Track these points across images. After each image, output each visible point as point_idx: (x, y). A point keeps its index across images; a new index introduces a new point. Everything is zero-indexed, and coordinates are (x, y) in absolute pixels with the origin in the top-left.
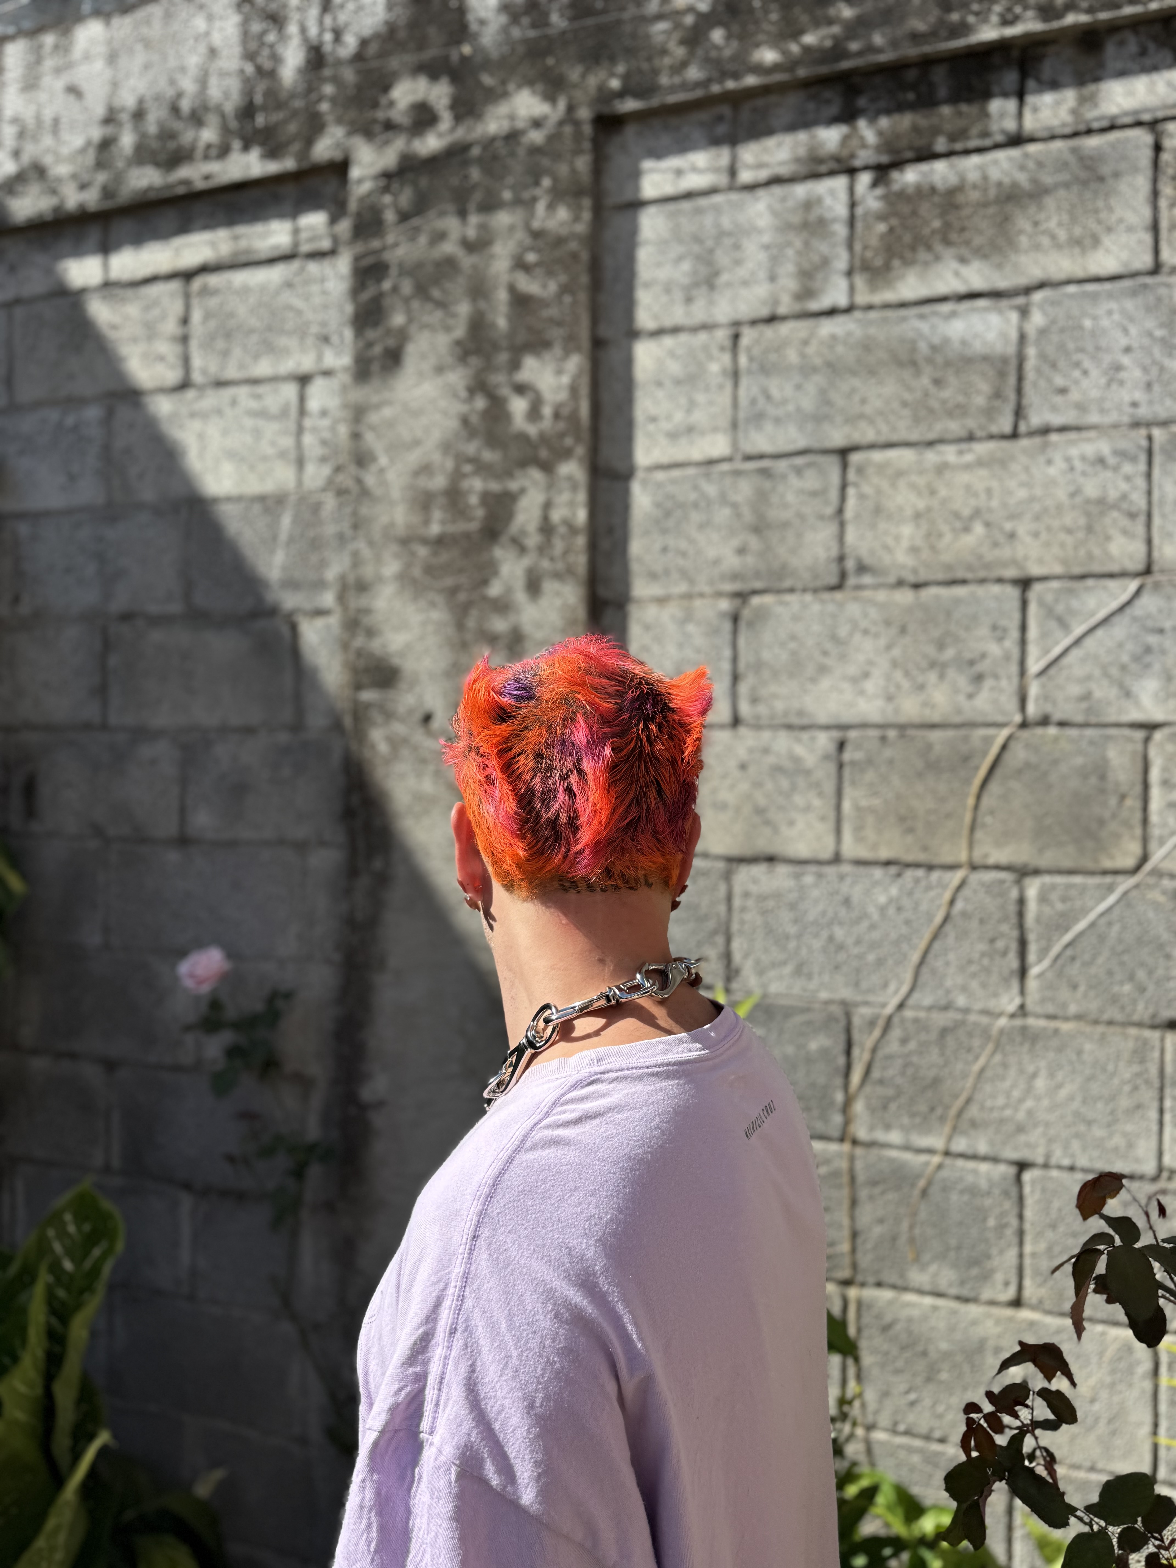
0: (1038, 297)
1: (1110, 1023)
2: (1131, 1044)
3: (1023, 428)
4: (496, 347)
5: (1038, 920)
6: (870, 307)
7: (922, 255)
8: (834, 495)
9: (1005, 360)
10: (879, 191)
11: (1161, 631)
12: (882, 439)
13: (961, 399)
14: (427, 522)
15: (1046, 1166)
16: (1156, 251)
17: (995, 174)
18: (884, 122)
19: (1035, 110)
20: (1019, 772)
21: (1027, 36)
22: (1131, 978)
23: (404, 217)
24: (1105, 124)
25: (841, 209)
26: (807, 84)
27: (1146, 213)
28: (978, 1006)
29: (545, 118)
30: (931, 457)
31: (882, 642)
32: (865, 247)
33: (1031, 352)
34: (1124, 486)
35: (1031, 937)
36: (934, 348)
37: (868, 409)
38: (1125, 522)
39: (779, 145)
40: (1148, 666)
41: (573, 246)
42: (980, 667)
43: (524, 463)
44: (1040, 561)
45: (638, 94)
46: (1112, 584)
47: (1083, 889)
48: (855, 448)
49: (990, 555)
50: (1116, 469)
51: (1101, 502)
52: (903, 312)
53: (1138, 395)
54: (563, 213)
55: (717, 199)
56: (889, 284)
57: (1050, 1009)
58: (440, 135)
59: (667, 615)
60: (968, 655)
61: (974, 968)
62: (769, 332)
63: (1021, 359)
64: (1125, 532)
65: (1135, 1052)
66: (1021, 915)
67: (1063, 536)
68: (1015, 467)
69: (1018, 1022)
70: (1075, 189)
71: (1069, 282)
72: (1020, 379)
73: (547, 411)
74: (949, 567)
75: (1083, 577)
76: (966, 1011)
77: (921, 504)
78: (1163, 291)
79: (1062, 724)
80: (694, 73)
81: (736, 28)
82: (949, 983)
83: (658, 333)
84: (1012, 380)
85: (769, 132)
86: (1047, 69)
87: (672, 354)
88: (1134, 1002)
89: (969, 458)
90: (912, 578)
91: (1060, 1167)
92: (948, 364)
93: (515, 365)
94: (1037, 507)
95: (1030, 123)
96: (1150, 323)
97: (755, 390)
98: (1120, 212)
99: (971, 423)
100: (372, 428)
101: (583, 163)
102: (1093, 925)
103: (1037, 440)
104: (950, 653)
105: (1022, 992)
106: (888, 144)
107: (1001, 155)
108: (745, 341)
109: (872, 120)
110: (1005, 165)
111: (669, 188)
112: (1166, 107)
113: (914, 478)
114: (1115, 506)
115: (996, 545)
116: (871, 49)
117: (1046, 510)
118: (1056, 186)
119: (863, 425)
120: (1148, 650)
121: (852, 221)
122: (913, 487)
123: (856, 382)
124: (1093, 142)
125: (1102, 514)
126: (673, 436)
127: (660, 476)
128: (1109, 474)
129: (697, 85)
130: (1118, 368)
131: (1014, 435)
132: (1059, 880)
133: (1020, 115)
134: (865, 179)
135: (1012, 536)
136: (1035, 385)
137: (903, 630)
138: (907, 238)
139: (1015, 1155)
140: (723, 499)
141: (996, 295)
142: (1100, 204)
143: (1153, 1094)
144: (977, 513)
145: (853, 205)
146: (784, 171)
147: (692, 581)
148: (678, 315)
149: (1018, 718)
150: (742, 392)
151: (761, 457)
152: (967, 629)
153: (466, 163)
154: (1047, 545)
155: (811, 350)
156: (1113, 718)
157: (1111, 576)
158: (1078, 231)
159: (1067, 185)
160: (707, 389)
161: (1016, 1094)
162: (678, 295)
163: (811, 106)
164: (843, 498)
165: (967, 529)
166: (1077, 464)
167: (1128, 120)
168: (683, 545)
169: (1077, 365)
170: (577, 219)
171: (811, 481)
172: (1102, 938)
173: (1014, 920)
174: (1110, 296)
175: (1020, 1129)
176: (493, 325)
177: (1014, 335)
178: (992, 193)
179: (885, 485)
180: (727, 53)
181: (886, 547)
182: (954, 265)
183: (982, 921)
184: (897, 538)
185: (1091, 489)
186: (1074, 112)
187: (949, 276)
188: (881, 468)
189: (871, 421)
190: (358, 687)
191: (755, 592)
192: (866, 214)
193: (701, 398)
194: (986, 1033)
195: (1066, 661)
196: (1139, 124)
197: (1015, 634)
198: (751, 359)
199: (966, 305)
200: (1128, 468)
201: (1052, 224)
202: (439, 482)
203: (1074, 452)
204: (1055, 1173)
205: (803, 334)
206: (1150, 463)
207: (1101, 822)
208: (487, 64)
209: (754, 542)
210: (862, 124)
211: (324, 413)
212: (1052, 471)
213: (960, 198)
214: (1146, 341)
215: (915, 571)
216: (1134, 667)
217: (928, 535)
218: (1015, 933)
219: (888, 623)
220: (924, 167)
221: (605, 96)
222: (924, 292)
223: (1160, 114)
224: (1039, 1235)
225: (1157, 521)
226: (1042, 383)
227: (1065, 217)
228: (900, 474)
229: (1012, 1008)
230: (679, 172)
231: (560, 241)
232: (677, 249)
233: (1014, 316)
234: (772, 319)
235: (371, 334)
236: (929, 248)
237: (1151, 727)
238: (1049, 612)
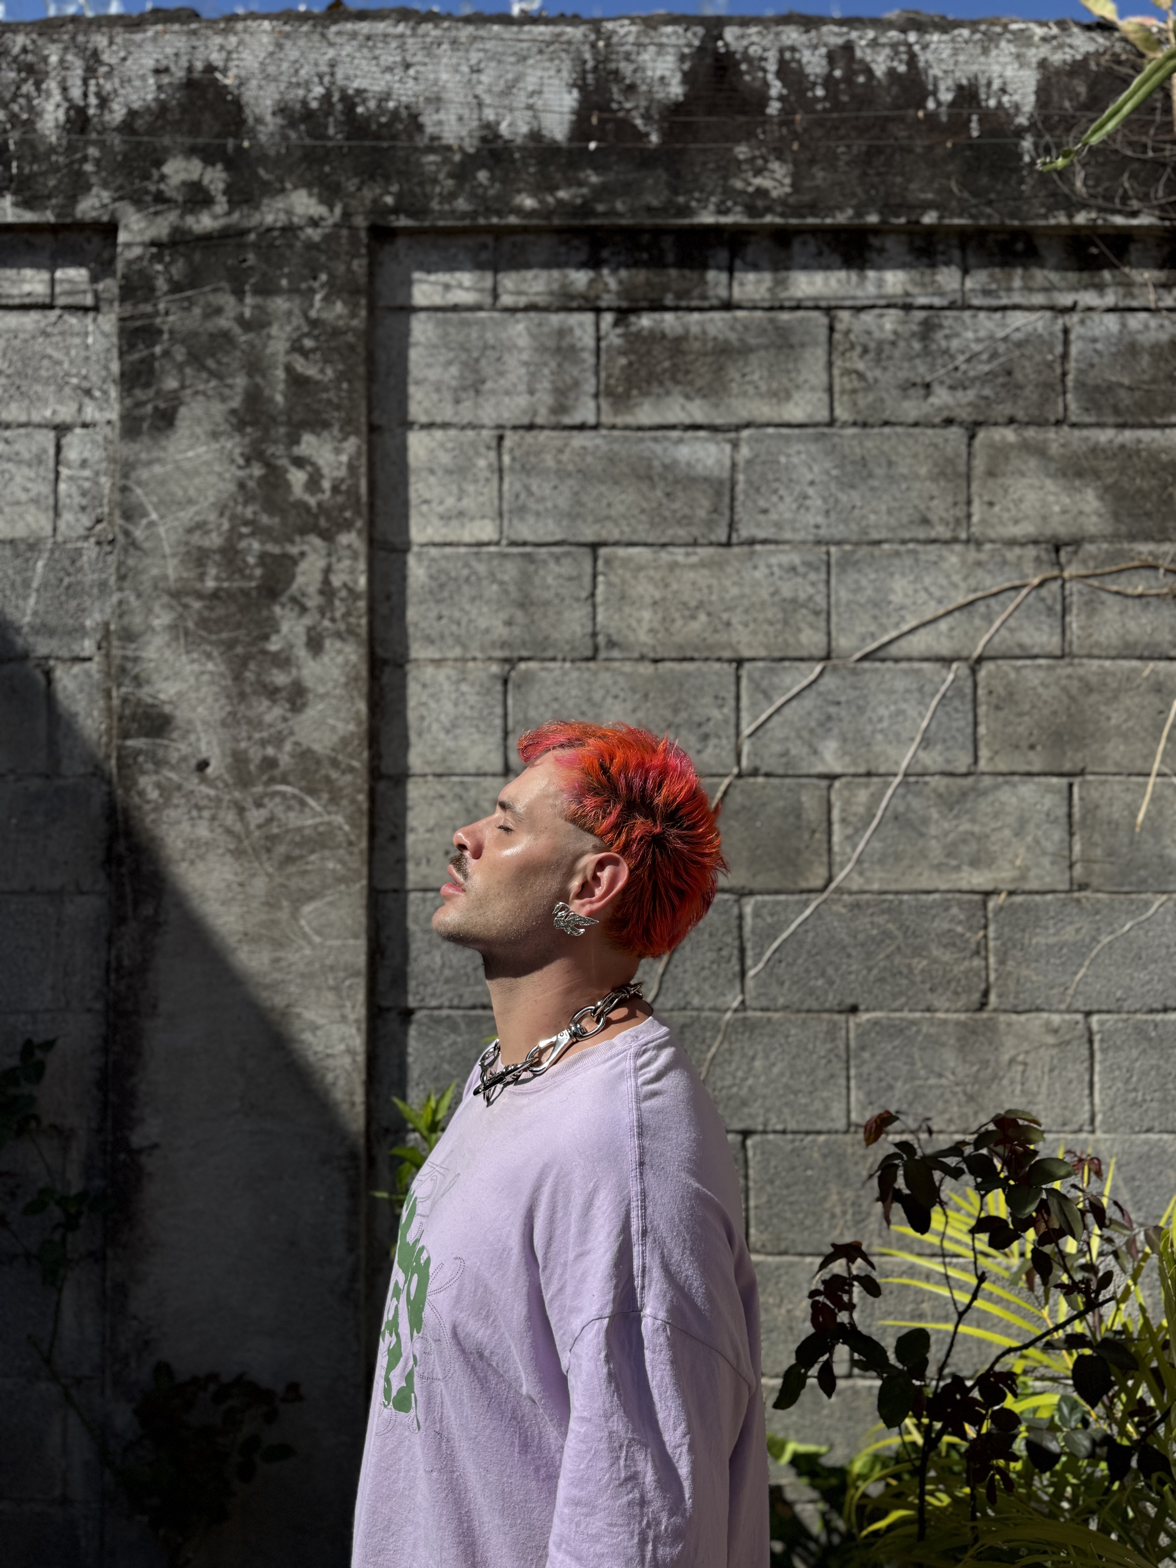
0: (745, 433)
1: (809, 1011)
2: (824, 1027)
3: (735, 539)
4: (273, 420)
5: (753, 932)
6: (613, 427)
7: (656, 389)
8: (587, 580)
9: (721, 482)
10: (619, 330)
11: (838, 703)
12: (625, 538)
13: (687, 511)
14: (201, 577)
15: (764, 1132)
16: (832, 409)
17: (712, 331)
18: (623, 273)
19: (742, 284)
20: (737, 813)
21: (735, 225)
22: (823, 974)
23: (176, 287)
24: (793, 304)
25: (589, 341)
26: (559, 231)
27: (824, 377)
28: (709, 1005)
29: (322, 218)
30: (665, 556)
31: (629, 705)
32: (609, 376)
33: (741, 477)
34: (811, 590)
35: (748, 945)
36: (666, 467)
37: (613, 513)
38: (811, 618)
39: (535, 278)
40: (829, 730)
41: (350, 338)
42: (705, 729)
43: (303, 531)
44: (750, 646)
45: (410, 215)
46: (803, 666)
47: (786, 904)
48: (604, 544)
49: (712, 638)
50: (804, 576)
51: (794, 601)
52: (640, 434)
53: (820, 519)
54: (339, 307)
55: (482, 314)
56: (629, 409)
57: (764, 1003)
58: (215, 217)
59: (443, 676)
60: (696, 719)
61: (706, 973)
62: (529, 437)
63: (733, 484)
64: (812, 626)
65: (828, 1032)
66: (740, 927)
67: (766, 627)
68: (729, 570)
69: (740, 1015)
70: (773, 351)
71: (768, 425)
72: (733, 499)
73: (326, 484)
74: (681, 647)
75: (782, 659)
76: (699, 1009)
77: (657, 595)
78: (836, 440)
79: (767, 775)
80: (462, 204)
81: (498, 173)
82: (686, 988)
83: (430, 426)
84: (726, 499)
85: (528, 266)
86: (751, 252)
87: (442, 445)
88: (826, 993)
89: (694, 559)
90: (652, 655)
91: (775, 1132)
92: (677, 482)
93: (294, 440)
94: (746, 602)
95: (737, 294)
96: (828, 465)
97: (518, 486)
98: (805, 375)
99: (695, 531)
100: (139, 483)
101: (359, 265)
102: (794, 933)
103: (746, 549)
104: (684, 715)
105: (743, 992)
106: (626, 291)
107: (717, 315)
108: (507, 443)
109: (614, 270)
110: (720, 324)
111: (437, 300)
112: (836, 298)
113: (652, 573)
114: (803, 606)
115: (716, 631)
116: (612, 213)
117: (753, 605)
118: (759, 347)
119: (609, 525)
120: (829, 718)
121: (598, 351)
122: (651, 579)
123: (603, 488)
124: (785, 316)
125: (795, 611)
126: (446, 518)
127: (434, 552)
128: (799, 580)
129: (464, 215)
130: (806, 497)
131: (728, 544)
132: (767, 898)
133: (730, 286)
134: (608, 318)
135: (728, 624)
136: (744, 504)
137: (646, 696)
138: (643, 373)
139: (740, 1126)
140: (492, 577)
141: (713, 428)
142: (791, 366)
143: (842, 1065)
144: (701, 605)
145: (598, 339)
146: (541, 300)
147: (465, 647)
148: (447, 413)
149: (735, 770)
150: (506, 487)
151: (524, 544)
152: (695, 697)
153: (243, 247)
154: (754, 633)
155: (565, 457)
156: (804, 771)
157: (802, 659)
158: (775, 385)
159: (766, 348)
160: (476, 481)
161: (740, 1074)
162: (448, 396)
163: (563, 249)
164: (594, 585)
165: (693, 617)
166: (776, 570)
167: (810, 304)
168: (457, 614)
169: (775, 491)
170: (353, 315)
171: (567, 568)
172: (801, 944)
173: (735, 932)
174: (799, 439)
175: (744, 1103)
176: (271, 400)
177: (727, 463)
178: (710, 345)
179: (628, 575)
180: (491, 192)
181: (629, 626)
182: (681, 400)
183: (711, 935)
184: (639, 621)
185: (787, 591)
186: (770, 290)
187: (677, 408)
188: (626, 562)
189: (616, 522)
190: (126, 735)
191: (522, 659)
192: (609, 347)
193: (471, 488)
194: (716, 1026)
195: (769, 725)
196: (817, 308)
197: (732, 702)
198: (514, 459)
199: (690, 434)
200: (813, 576)
201: (756, 377)
202: (215, 540)
203: (774, 560)
204: (771, 1137)
205: (559, 443)
206: (829, 573)
207: (798, 852)
208: (263, 159)
209: (519, 615)
210: (605, 272)
211: (84, 463)
212: (758, 574)
213: (685, 346)
214: (825, 478)
215: (654, 648)
216: (819, 731)
217: (664, 619)
218: (736, 943)
219: (633, 690)
220: (657, 316)
221: (377, 209)
222: (657, 420)
223: (833, 303)
224: (761, 1190)
225: (834, 618)
226: (749, 504)
227: (765, 374)
228: (640, 568)
229: (735, 1004)
230: (447, 287)
231: (336, 333)
232: (445, 355)
233: (728, 448)
234: (531, 427)
235: (140, 394)
236: (661, 383)
237: (832, 777)
238: (756, 686)
